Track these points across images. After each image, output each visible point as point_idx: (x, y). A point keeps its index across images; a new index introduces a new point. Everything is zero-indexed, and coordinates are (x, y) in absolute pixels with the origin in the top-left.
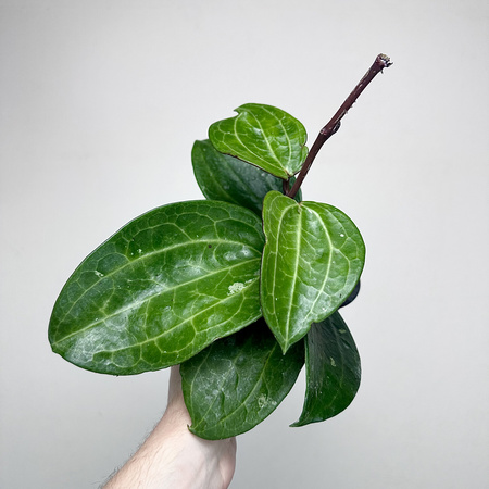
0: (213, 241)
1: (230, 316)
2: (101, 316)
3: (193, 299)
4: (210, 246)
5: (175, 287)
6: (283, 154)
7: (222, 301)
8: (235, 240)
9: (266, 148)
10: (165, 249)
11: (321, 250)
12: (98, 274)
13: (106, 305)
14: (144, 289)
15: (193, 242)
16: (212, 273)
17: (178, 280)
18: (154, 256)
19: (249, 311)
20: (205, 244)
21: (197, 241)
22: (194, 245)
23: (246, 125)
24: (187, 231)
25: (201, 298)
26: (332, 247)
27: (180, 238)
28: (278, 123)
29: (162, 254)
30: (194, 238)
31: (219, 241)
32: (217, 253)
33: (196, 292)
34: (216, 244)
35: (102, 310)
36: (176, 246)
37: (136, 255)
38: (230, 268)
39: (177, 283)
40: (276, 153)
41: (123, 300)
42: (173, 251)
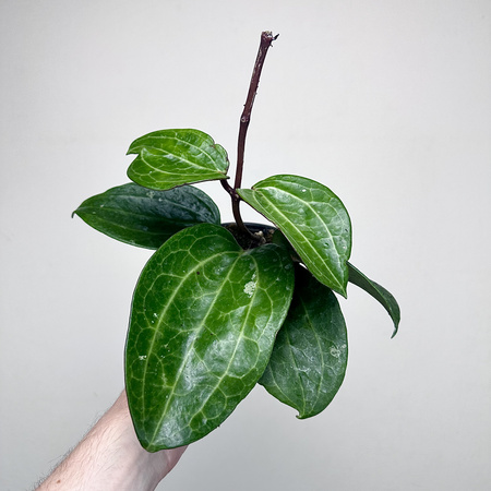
0: (197, 267)
1: (270, 310)
2: (168, 391)
3: (227, 320)
4: (198, 273)
5: (203, 323)
6: (205, 161)
7: (251, 305)
8: (211, 254)
9: (187, 165)
10: (171, 300)
11: (301, 210)
12: (142, 358)
13: (165, 379)
14: (180, 344)
15: (184, 278)
16: (218, 292)
17: (199, 317)
18: (167, 312)
19: (279, 295)
20: (193, 274)
21: (187, 276)
22: (187, 281)
23: (154, 158)
24: (175, 273)
25: (232, 315)
26: (307, 204)
27: (175, 282)
28: (176, 141)
29: (172, 305)
30: (183, 275)
31: (202, 263)
32: (207, 274)
33: (222, 315)
34: (200, 268)
35: (165, 386)
36: (176, 291)
37: (156, 320)
38: (227, 278)
39: (200, 320)
40: (199, 164)
41: (173, 365)
42: (177, 297)
